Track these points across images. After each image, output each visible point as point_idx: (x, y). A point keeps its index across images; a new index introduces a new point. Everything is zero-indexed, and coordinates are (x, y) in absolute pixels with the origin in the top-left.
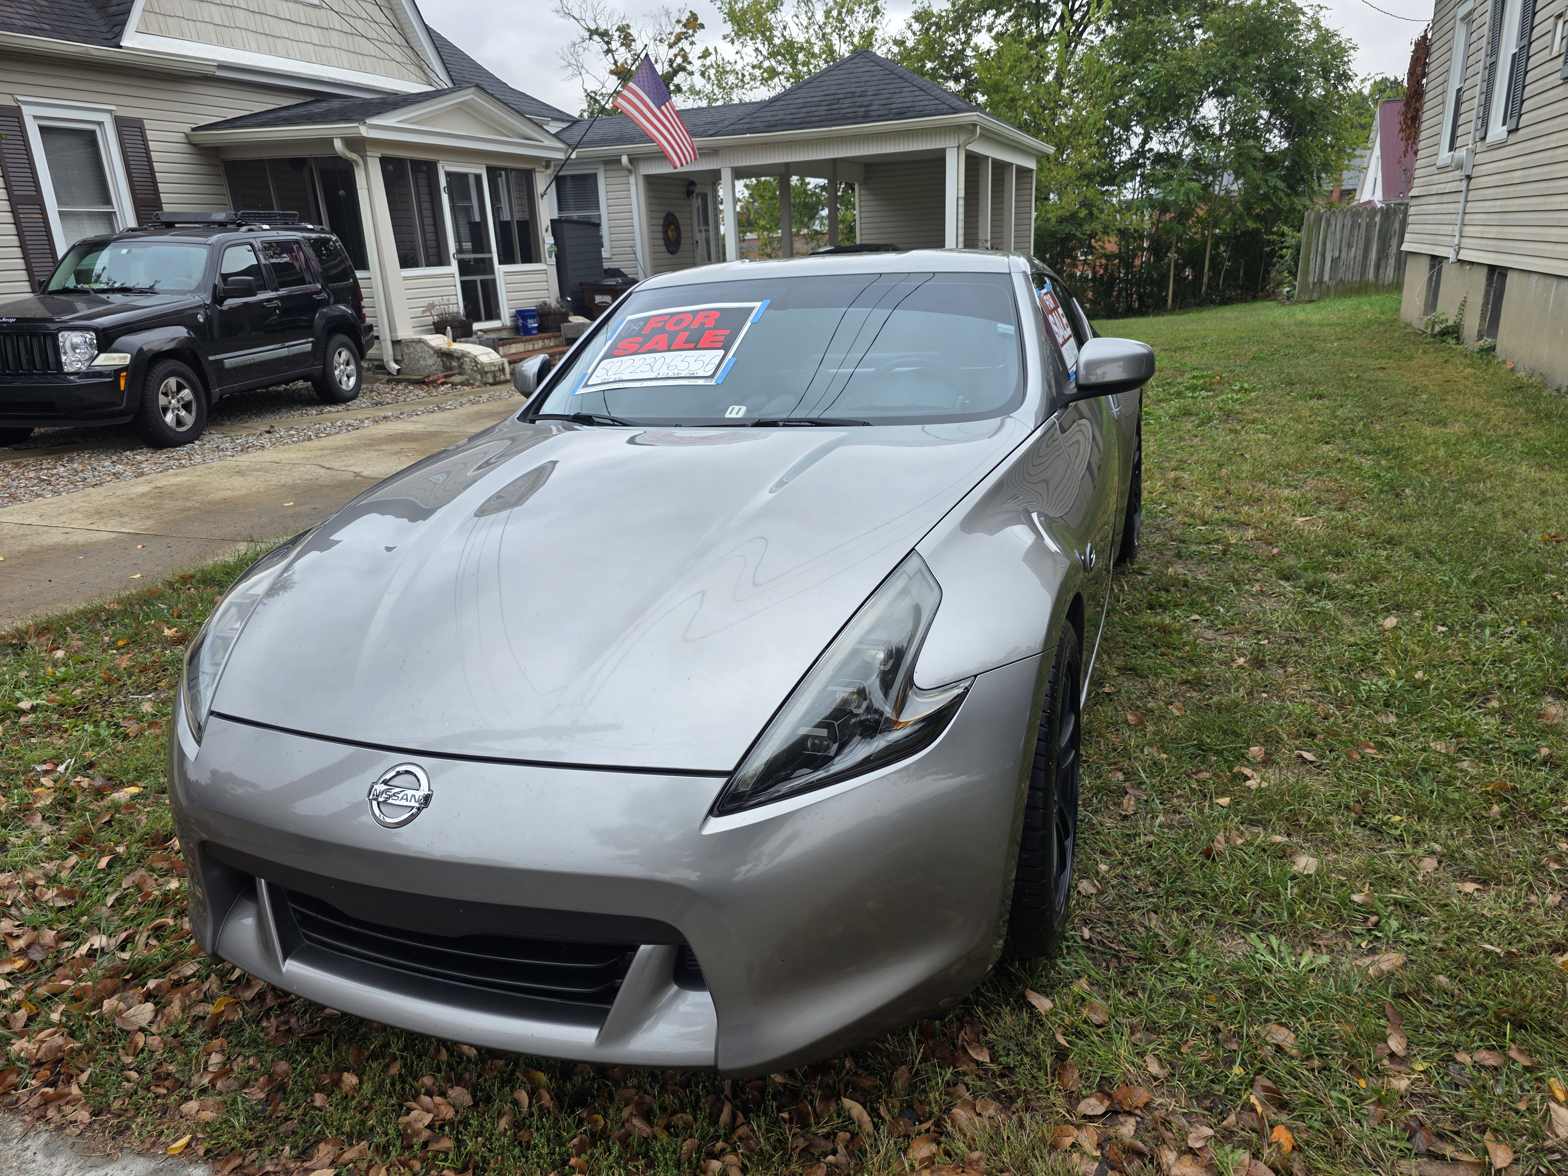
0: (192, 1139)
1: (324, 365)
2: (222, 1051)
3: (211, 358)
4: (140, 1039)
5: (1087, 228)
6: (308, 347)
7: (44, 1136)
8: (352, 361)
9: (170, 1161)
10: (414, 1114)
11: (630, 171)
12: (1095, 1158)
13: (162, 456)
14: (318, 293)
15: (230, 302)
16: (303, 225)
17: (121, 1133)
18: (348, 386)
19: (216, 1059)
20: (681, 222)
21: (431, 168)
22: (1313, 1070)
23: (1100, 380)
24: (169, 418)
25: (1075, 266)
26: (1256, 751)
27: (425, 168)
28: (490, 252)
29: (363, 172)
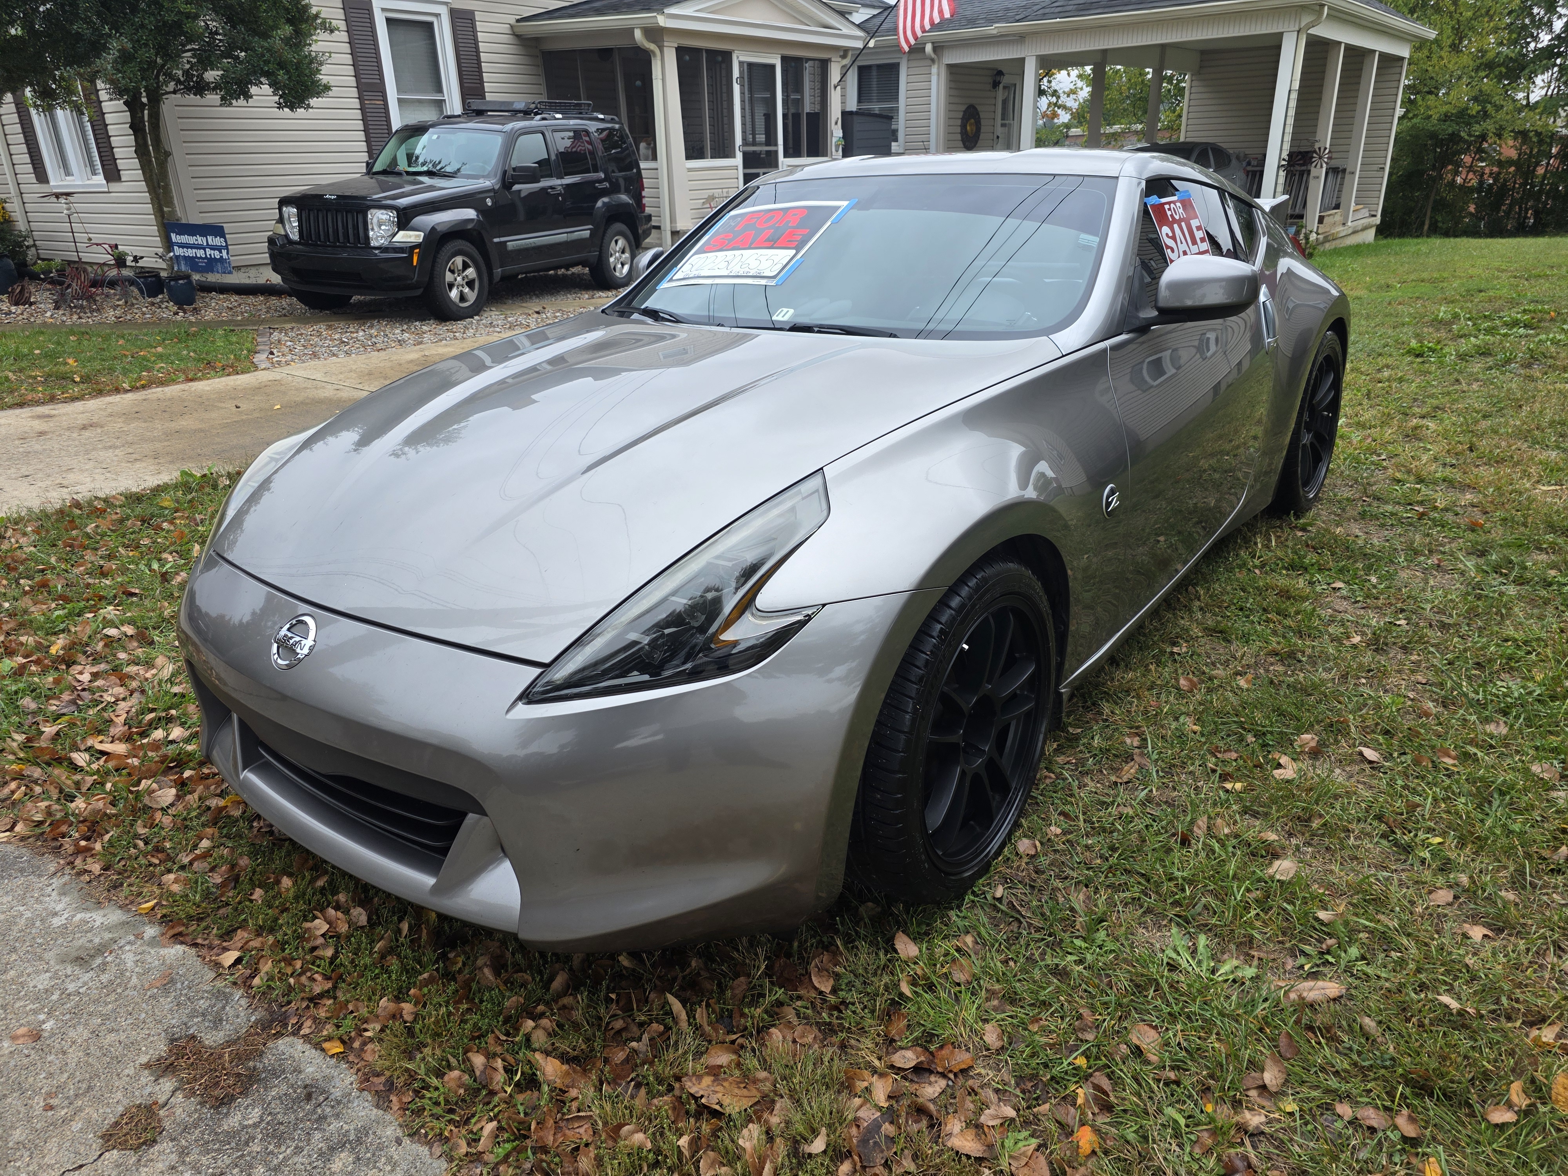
0: (157, 904)
1: (601, 251)
2: (212, 839)
3: (496, 240)
4: (158, 815)
5: (1477, 129)
6: (587, 234)
7: (67, 877)
8: (627, 249)
9: (137, 918)
10: (317, 921)
11: (933, 60)
12: (880, 1109)
13: (442, 329)
14: (600, 181)
15: (516, 187)
16: (595, 114)
17: (115, 887)
18: (621, 273)
19: (205, 844)
20: (982, 115)
21: (727, 56)
22: (1159, 1081)
23: (1197, 303)
24: (454, 294)
25: (1456, 173)
26: (1308, 739)
27: (720, 59)
28: (776, 145)
29: (659, 63)
